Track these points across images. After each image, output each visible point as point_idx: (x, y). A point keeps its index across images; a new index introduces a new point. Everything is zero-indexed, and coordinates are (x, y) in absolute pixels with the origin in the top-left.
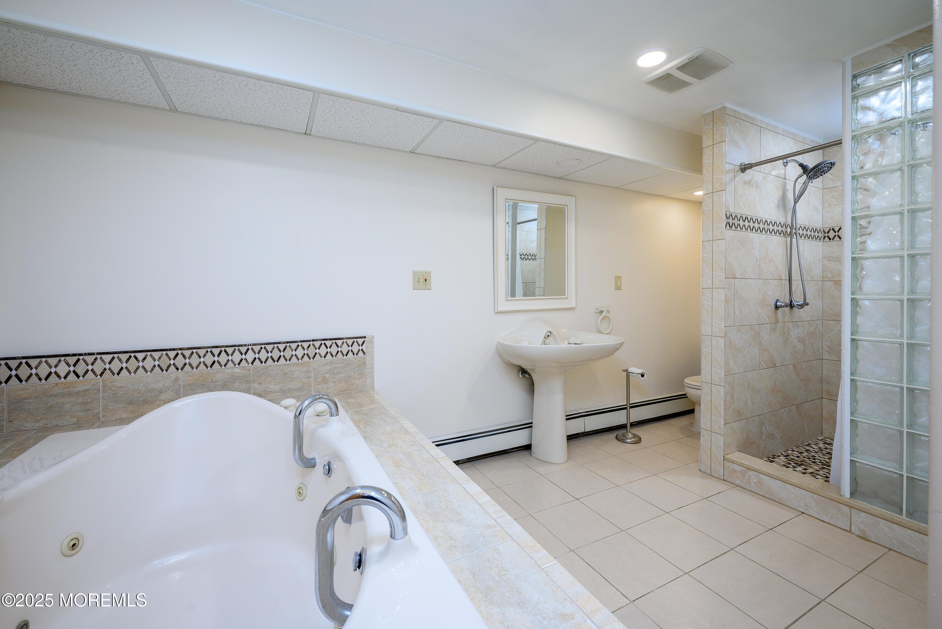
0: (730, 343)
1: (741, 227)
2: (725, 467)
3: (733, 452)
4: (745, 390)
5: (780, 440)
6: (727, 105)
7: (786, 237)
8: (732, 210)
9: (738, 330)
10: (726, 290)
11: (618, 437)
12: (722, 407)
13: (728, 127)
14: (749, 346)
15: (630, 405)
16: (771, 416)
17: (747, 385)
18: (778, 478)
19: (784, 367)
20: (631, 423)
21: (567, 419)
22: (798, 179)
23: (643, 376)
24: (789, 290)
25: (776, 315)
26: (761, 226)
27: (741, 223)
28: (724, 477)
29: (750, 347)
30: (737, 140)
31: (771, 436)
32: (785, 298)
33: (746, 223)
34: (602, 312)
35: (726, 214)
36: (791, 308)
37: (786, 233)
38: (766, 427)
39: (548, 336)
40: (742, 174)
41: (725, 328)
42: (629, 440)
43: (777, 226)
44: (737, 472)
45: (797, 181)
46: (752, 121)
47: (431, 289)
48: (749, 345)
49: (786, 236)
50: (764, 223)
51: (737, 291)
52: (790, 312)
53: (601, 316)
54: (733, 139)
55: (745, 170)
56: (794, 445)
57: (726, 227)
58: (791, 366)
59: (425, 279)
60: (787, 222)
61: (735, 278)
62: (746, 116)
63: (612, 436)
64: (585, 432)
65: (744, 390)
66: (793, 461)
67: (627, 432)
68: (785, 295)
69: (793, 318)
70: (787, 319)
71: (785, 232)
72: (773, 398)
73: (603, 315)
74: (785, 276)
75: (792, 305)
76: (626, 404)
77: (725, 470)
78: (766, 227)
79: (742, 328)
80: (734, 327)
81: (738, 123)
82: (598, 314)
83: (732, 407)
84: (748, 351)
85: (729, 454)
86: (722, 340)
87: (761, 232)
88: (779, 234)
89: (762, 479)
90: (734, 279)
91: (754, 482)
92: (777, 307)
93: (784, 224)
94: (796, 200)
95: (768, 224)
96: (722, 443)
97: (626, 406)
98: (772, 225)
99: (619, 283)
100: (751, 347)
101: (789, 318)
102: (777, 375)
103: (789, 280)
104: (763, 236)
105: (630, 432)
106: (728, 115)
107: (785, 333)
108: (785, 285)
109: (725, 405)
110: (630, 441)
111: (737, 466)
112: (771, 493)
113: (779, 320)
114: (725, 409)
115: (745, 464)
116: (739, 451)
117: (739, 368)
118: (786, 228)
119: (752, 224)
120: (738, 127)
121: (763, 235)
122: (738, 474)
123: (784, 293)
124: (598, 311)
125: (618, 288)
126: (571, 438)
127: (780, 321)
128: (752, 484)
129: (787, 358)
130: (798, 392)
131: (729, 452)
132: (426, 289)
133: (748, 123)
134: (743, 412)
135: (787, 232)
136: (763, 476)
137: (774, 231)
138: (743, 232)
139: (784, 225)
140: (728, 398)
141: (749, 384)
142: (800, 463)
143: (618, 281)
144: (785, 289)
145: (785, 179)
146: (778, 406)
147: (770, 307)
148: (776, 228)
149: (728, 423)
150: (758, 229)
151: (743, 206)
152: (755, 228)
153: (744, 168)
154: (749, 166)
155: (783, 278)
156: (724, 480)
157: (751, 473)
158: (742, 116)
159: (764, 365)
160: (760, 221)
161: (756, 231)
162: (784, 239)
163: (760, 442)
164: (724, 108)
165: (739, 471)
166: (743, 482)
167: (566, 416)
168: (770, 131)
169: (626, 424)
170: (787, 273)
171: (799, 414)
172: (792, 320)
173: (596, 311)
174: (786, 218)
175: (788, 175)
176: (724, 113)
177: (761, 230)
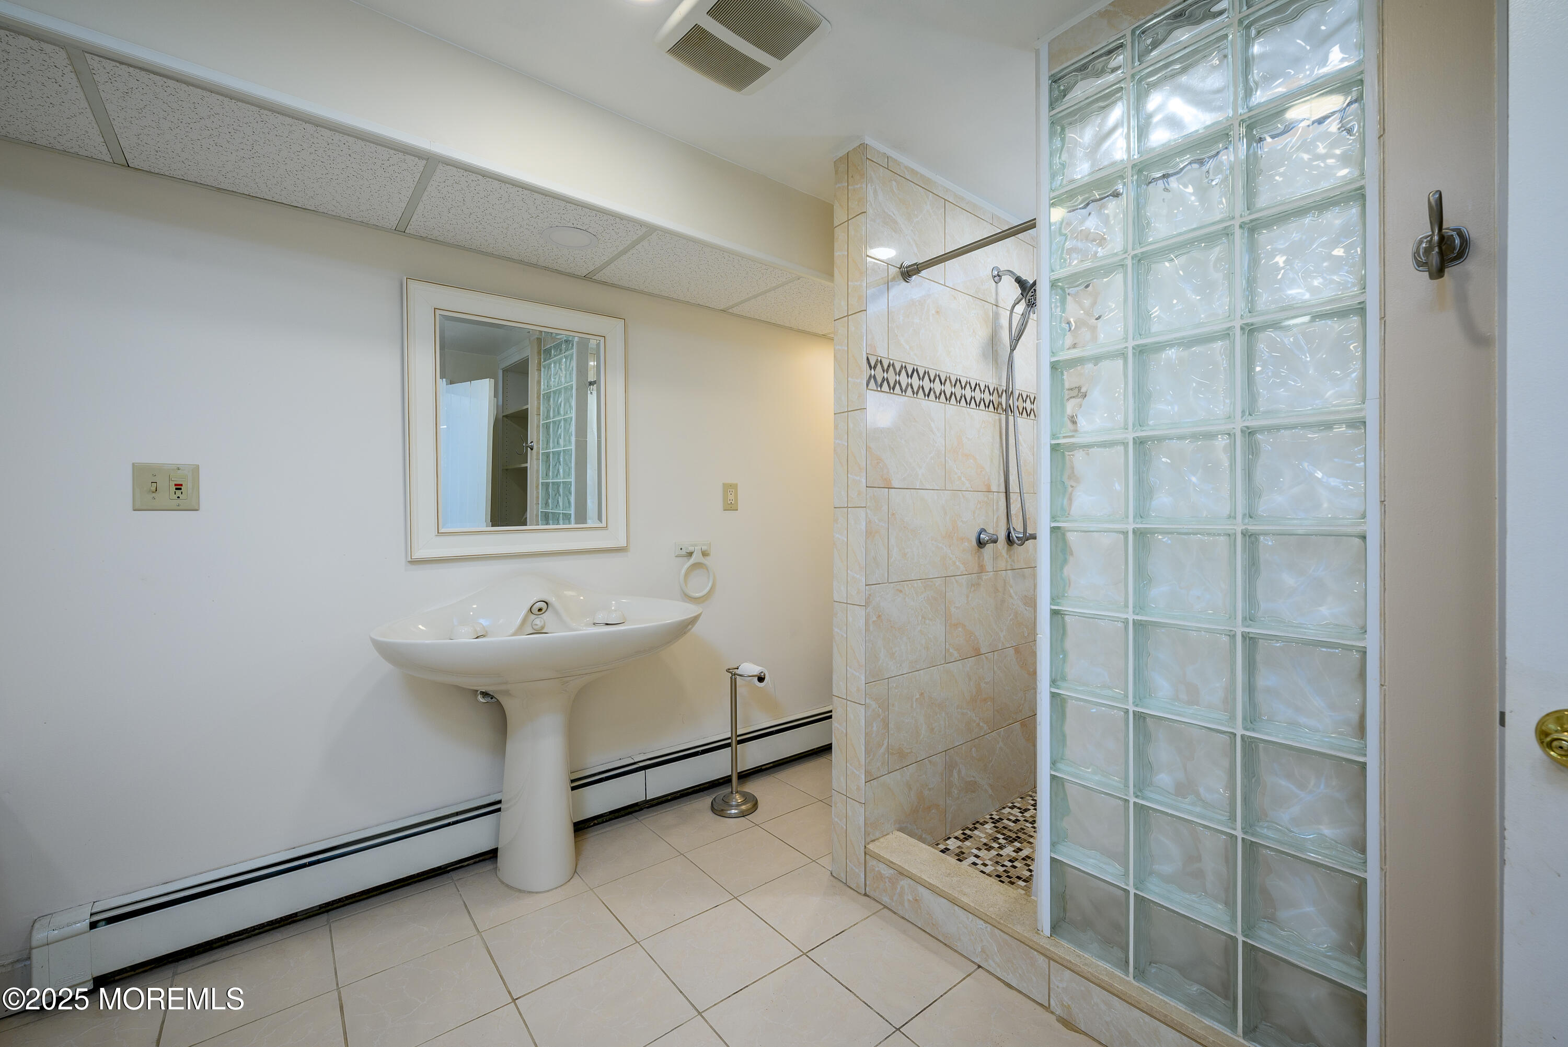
0: (879, 616)
1: (904, 388)
2: (868, 869)
3: (888, 834)
4: (914, 707)
5: (990, 792)
6: (869, 141)
7: (1001, 414)
8: (882, 353)
9: (898, 590)
10: (868, 511)
11: (714, 806)
12: (862, 746)
13: (871, 186)
14: (923, 620)
15: (738, 739)
16: (971, 749)
17: (918, 696)
18: (941, 894)
19: (996, 653)
20: (739, 773)
21: (573, 788)
22: (1014, 307)
23: (761, 679)
24: (1006, 511)
25: (979, 557)
26: (948, 389)
27: (904, 379)
28: (865, 889)
29: (925, 622)
30: (893, 216)
31: (971, 787)
32: (997, 526)
33: (915, 381)
34: (690, 554)
35: (868, 359)
36: (1010, 543)
37: (998, 406)
38: (959, 772)
39: (540, 610)
40: (905, 283)
41: (867, 587)
42: (733, 811)
43: (981, 391)
44: (885, 878)
45: (1015, 311)
46: (926, 186)
47: (197, 510)
48: (923, 617)
49: (1000, 410)
50: (953, 384)
51: (893, 514)
52: (1008, 551)
53: (688, 561)
54: (884, 212)
55: (910, 276)
56: (1017, 795)
57: (867, 385)
58: (1011, 651)
59: (176, 485)
60: (1001, 386)
61: (889, 488)
62: (913, 172)
63: (705, 802)
64: (646, 802)
65: (912, 707)
66: (1005, 831)
67: (732, 792)
68: (997, 521)
69: (1014, 562)
70: (1002, 564)
71: (997, 403)
72: (974, 715)
73: (692, 560)
74: (997, 484)
75: (1011, 538)
76: (730, 736)
77: (868, 874)
78: (958, 391)
79: (907, 585)
80: (888, 584)
81: (894, 182)
82: (685, 558)
83: (886, 744)
84: (921, 630)
85: (878, 839)
86: (861, 612)
87: (947, 400)
88: (985, 406)
89: (920, 895)
90: (887, 489)
91: (909, 900)
92: (981, 544)
93: (994, 390)
94: (1012, 342)
95: (961, 386)
96: (862, 820)
97: (729, 741)
98: (971, 388)
99: (731, 497)
100: (927, 621)
101: (1007, 562)
102: (981, 670)
103: (1006, 492)
104: (952, 409)
105: (737, 792)
106: (872, 161)
107: (997, 590)
108: (998, 502)
109: (867, 744)
110: (736, 811)
111: (884, 866)
112: (933, 925)
113: (987, 567)
114: (867, 752)
115: (895, 864)
116: (901, 830)
117: (901, 665)
118: (1000, 396)
119: (927, 384)
120: (895, 191)
121: (951, 406)
122: (886, 882)
123: (995, 518)
124: (683, 552)
125: (730, 506)
126: (581, 827)
127: (989, 567)
128: (906, 904)
129: (1002, 636)
130: (1025, 696)
131: (878, 834)
132: (179, 508)
133: (917, 186)
134: (909, 751)
135: (1001, 404)
136: (921, 889)
137: (975, 399)
138: (906, 398)
139: (996, 391)
140: (875, 728)
141: (922, 694)
142: (1014, 836)
143: (729, 494)
144: (998, 509)
145: (996, 305)
146: (985, 727)
147: (966, 544)
148: (978, 395)
149: (875, 777)
150: (940, 394)
151: (908, 347)
152: (935, 392)
153: (908, 273)
154: (915, 269)
155: (994, 488)
156: (865, 895)
157: (905, 883)
158: (904, 172)
159: (956, 654)
160: (946, 380)
161: (936, 398)
162: (997, 417)
163: (948, 802)
164: (863, 147)
165: (887, 877)
166: (892, 900)
167: (573, 781)
168: (964, 211)
169: (730, 776)
170: (1002, 480)
171: (1027, 736)
172: (1011, 565)
173: (679, 552)
174: (1000, 379)
175: (1003, 300)
176: (863, 157)
177: (948, 398)
